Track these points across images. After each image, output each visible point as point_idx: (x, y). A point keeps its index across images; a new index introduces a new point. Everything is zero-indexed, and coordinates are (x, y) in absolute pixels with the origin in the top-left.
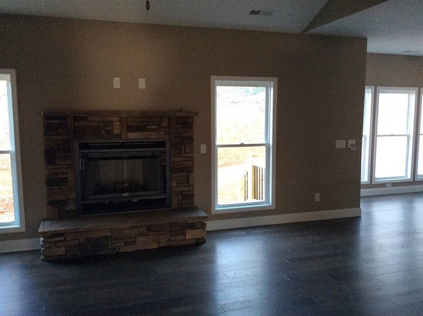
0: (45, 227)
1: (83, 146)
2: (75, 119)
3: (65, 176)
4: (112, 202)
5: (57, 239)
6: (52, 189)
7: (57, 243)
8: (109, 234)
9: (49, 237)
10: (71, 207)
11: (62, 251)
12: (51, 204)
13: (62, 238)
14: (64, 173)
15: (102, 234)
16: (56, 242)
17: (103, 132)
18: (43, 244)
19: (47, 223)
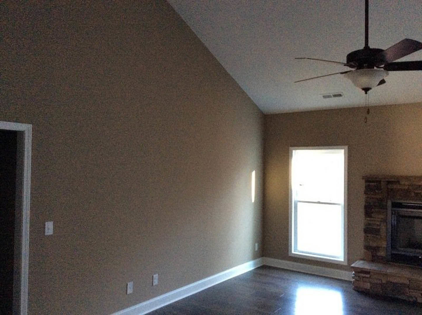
0: (358, 264)
1: (395, 205)
2: (389, 182)
3: (379, 227)
4: (418, 257)
5: (364, 275)
6: (368, 236)
7: (364, 279)
8: (407, 282)
9: (359, 272)
10: (382, 253)
11: (368, 286)
12: (367, 248)
13: (368, 276)
14: (378, 225)
15: (402, 281)
16: (363, 277)
17: (413, 194)
18: (354, 277)
19: (361, 262)
